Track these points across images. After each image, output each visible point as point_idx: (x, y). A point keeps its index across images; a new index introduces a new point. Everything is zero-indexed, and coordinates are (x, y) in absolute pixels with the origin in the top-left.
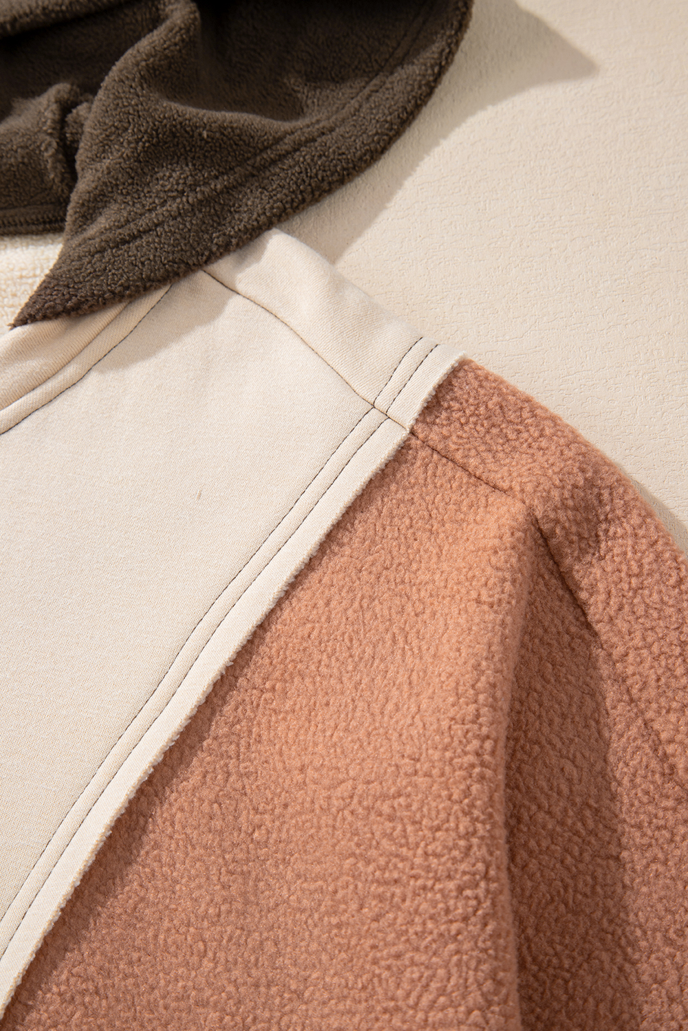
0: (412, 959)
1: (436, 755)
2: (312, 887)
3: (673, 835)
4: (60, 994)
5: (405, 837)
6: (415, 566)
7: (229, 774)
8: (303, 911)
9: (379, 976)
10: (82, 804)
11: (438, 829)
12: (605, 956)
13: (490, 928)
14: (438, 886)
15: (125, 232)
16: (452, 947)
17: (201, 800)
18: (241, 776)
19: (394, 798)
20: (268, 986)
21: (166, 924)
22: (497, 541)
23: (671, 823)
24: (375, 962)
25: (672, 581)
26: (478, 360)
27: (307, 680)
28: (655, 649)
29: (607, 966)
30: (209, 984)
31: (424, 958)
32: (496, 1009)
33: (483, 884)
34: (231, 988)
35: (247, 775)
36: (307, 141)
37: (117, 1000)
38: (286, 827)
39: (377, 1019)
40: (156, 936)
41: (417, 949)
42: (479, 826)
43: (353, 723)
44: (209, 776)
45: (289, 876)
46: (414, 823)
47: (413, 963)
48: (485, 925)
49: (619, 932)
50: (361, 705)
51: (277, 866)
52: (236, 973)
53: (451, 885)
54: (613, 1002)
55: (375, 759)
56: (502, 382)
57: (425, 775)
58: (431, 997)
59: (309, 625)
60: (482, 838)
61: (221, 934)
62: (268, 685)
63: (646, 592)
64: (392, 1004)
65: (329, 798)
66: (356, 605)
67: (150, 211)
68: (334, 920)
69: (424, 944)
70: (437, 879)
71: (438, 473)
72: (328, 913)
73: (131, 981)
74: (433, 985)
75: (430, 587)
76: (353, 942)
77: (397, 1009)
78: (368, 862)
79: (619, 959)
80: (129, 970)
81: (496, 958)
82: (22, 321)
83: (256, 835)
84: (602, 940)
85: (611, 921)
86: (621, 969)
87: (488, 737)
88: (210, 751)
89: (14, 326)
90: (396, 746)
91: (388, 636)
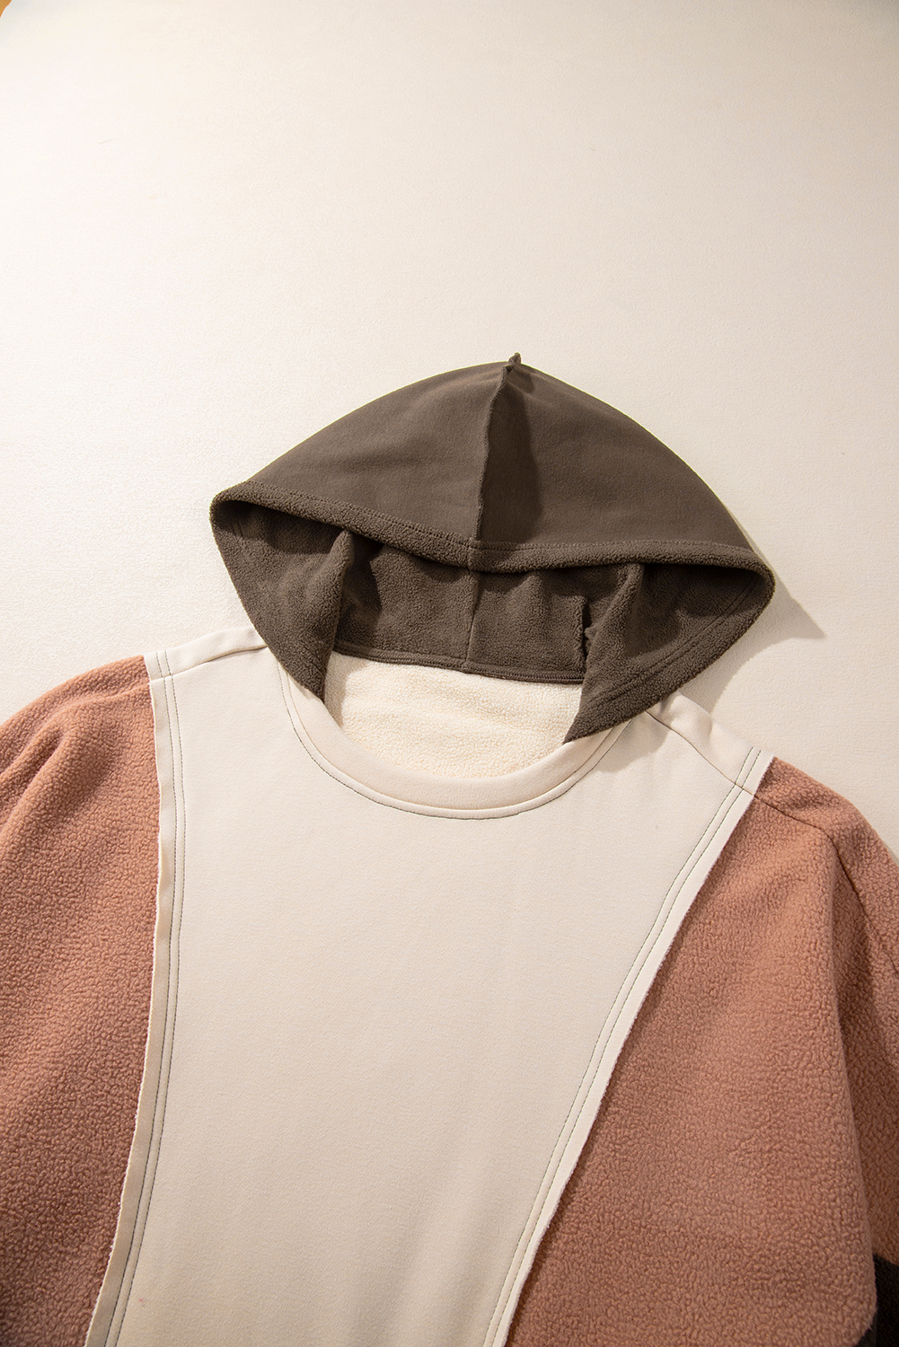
0: (793, 1047)
1: (792, 954)
2: (741, 1015)
3: (883, 975)
4: (634, 1067)
5: (784, 992)
6: (765, 861)
7: (694, 963)
8: (736, 1027)
9: (778, 1055)
10: (629, 979)
11: (797, 988)
12: (851, 1027)
13: (825, 1032)
14: (801, 1014)
15: (613, 694)
16: (812, 1041)
17: (684, 978)
18: (700, 964)
19: (776, 975)
20: (725, 1060)
21: (676, 1034)
22: (803, 848)
23: (882, 971)
24: (775, 1048)
25: (885, 861)
26: (780, 758)
27: (726, 921)
28: (878, 892)
29: (852, 1031)
30: (700, 1061)
31: (799, 1046)
32: (834, 1068)
33: (820, 1011)
34: (709, 1062)
35: (704, 964)
36: (686, 652)
37: (659, 1069)
38: (726, 989)
39: (778, 1074)
40: (672, 1040)
41: (795, 1042)
42: (814, 985)
43: (753, 942)
44: (686, 966)
45: (729, 1011)
46: (786, 986)
47: (794, 1049)
48: (824, 1030)
49: (857, 1017)
50: (755, 933)
51: (722, 1007)
52: (710, 1056)
53: (807, 1013)
54: (855, 1048)
55: (766, 959)
56: (794, 769)
57: (788, 964)
58: (805, 1064)
59: (722, 894)
60: (817, 990)
61: (702, 1039)
62: (707, 921)
63: (873, 866)
64: (786, 1067)
65: (748, 977)
66: (740, 883)
67: (624, 684)
68: (753, 1030)
69: (798, 1040)
70: (799, 1011)
71: (771, 815)
72: (748, 1027)
73: (663, 1060)
74: (805, 1059)
75: (773, 870)
76: (763, 1039)
77: (789, 1070)
78: (768, 1004)
79: (858, 1029)
80: (661, 1055)
81: (831, 1045)
82: (568, 739)
83: (711, 993)
84: (850, 1020)
85: (853, 1012)
86: (859, 1033)
87: (811, 942)
88: (684, 953)
89: (564, 743)
90: (774, 952)
91: (759, 898)
